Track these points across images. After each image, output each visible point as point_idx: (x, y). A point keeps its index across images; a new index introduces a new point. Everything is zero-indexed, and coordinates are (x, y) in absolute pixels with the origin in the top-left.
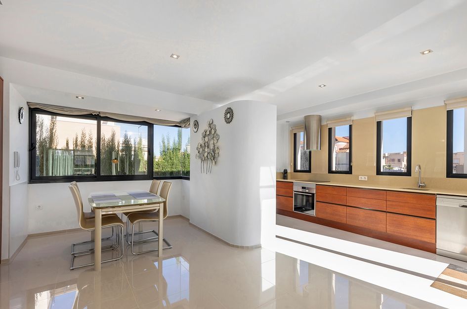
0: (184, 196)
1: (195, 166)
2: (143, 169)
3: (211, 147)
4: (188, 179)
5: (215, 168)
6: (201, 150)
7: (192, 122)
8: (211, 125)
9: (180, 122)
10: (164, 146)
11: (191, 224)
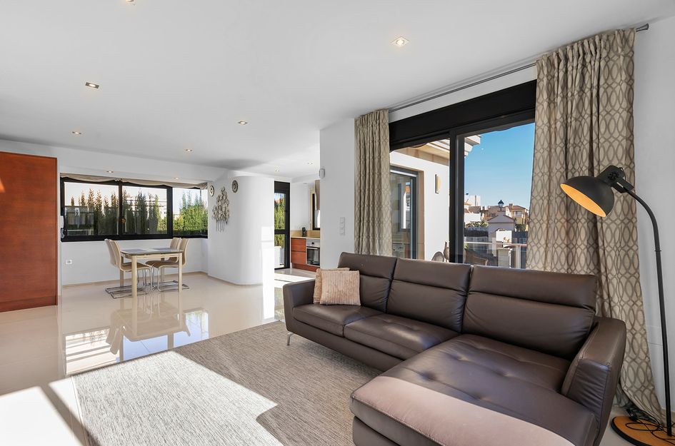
0: (203, 253)
1: (212, 226)
2: (162, 227)
3: (224, 210)
4: (207, 237)
5: (226, 227)
6: (216, 212)
7: (209, 185)
8: (223, 191)
9: (199, 185)
10: (185, 203)
11: (209, 277)
